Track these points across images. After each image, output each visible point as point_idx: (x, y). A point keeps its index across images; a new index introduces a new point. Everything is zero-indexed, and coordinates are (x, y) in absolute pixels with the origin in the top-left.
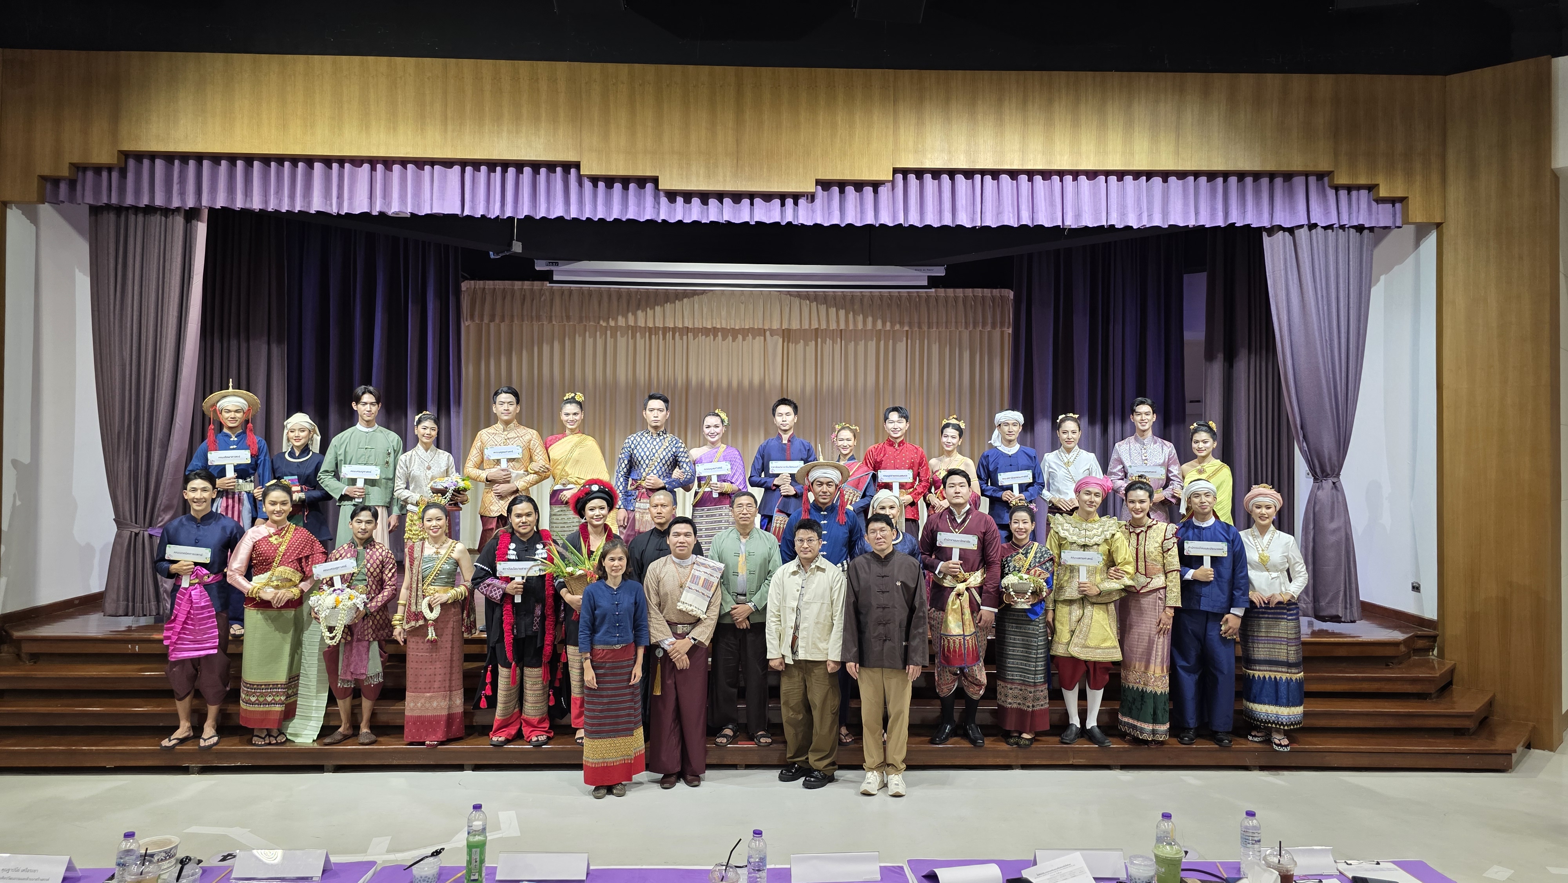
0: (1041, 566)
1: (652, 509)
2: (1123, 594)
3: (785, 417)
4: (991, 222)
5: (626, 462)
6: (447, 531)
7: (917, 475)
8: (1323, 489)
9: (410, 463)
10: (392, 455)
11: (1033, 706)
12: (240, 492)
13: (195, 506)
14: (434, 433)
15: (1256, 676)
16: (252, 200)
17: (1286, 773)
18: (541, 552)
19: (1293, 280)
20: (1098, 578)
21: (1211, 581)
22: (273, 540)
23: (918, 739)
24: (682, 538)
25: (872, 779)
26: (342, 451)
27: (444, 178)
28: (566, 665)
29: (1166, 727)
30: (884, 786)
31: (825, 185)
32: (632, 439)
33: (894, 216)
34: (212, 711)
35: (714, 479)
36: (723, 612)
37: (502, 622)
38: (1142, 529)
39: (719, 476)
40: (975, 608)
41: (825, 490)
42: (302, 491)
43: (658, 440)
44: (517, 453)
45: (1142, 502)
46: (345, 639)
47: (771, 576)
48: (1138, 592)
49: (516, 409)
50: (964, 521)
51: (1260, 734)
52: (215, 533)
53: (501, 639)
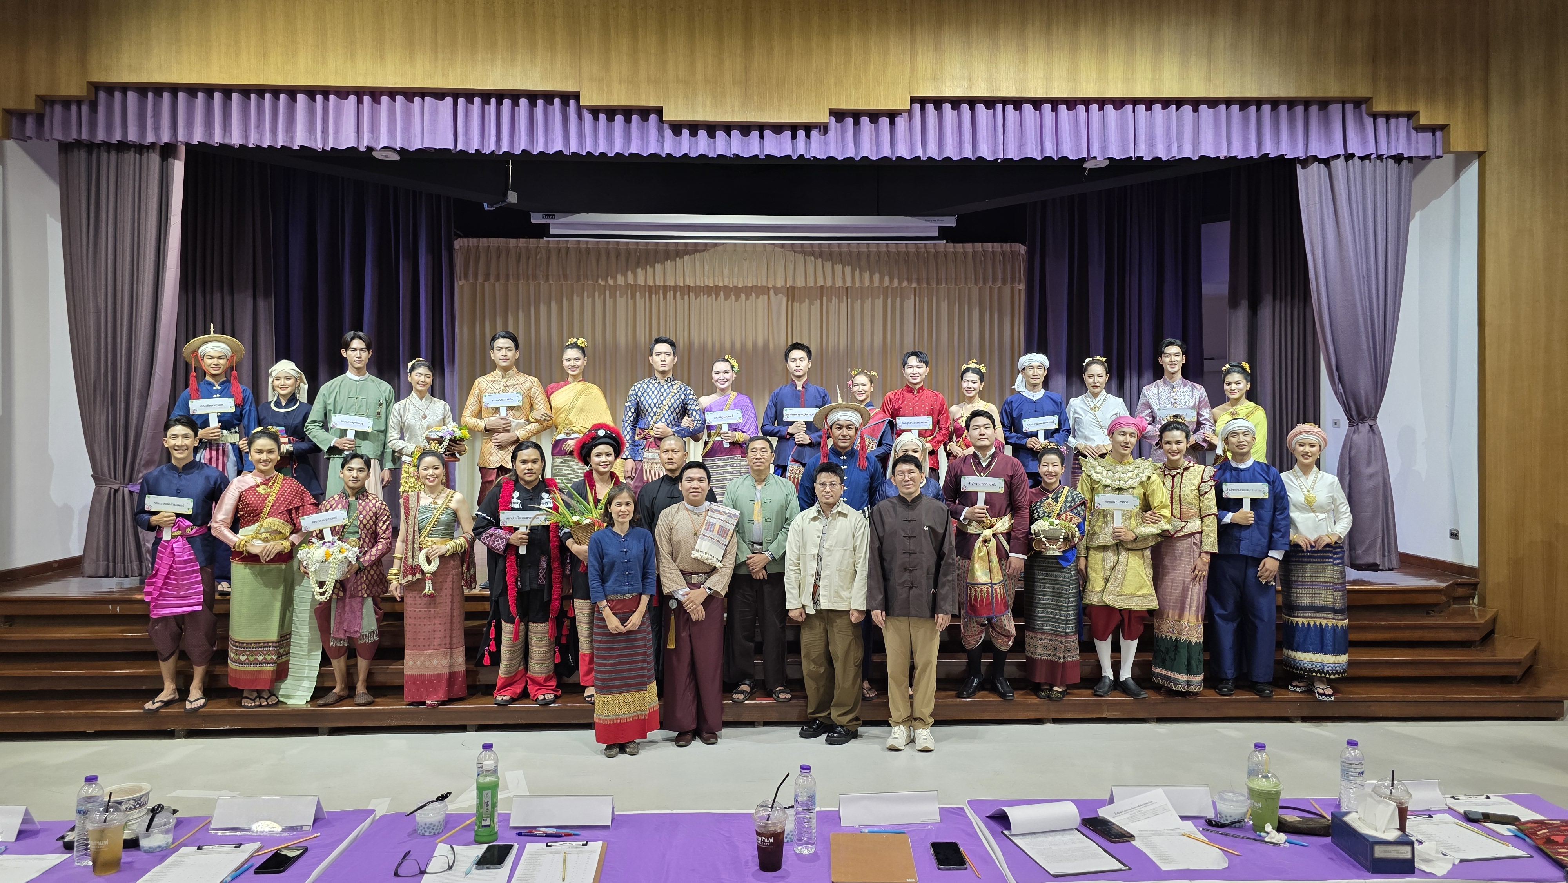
0: (1072, 510)
1: (663, 455)
2: (1160, 540)
3: (798, 363)
4: (1013, 154)
5: (633, 411)
6: (444, 481)
7: (936, 423)
8: (1359, 433)
9: (404, 411)
10: (384, 406)
11: (1064, 658)
12: (225, 444)
13: (176, 454)
14: (429, 380)
15: (1300, 623)
16: (231, 135)
17: (1330, 724)
18: (546, 501)
19: (1328, 214)
20: (1133, 522)
21: (1251, 525)
22: (261, 490)
23: (944, 694)
24: (695, 484)
25: (898, 734)
26: (331, 400)
27: (435, 112)
28: (573, 620)
29: (1199, 678)
30: (912, 741)
31: (839, 115)
32: (639, 386)
33: (912, 149)
34: (199, 672)
35: (725, 428)
36: (739, 562)
37: (505, 574)
38: (1178, 471)
39: (729, 425)
40: (1003, 556)
41: (845, 434)
42: (289, 442)
43: (666, 387)
44: (517, 401)
45: (1178, 442)
46: (337, 595)
47: (789, 525)
48: (1172, 536)
49: (514, 355)
50: (989, 465)
51: (1301, 684)
52: (198, 482)
53: (504, 592)
